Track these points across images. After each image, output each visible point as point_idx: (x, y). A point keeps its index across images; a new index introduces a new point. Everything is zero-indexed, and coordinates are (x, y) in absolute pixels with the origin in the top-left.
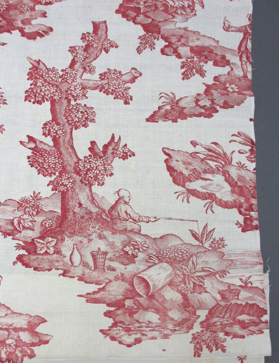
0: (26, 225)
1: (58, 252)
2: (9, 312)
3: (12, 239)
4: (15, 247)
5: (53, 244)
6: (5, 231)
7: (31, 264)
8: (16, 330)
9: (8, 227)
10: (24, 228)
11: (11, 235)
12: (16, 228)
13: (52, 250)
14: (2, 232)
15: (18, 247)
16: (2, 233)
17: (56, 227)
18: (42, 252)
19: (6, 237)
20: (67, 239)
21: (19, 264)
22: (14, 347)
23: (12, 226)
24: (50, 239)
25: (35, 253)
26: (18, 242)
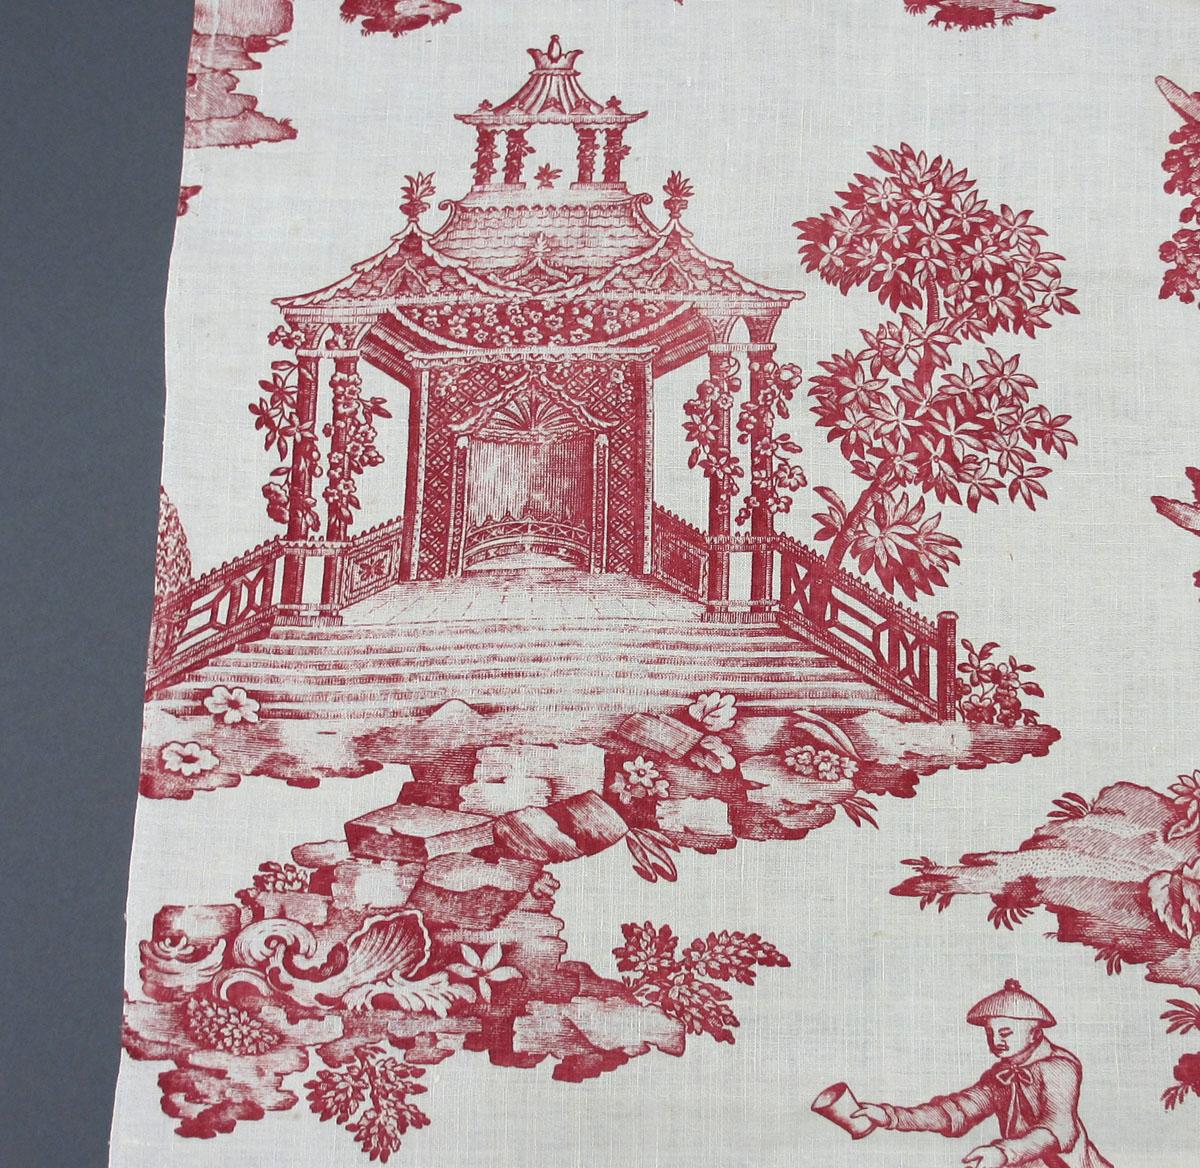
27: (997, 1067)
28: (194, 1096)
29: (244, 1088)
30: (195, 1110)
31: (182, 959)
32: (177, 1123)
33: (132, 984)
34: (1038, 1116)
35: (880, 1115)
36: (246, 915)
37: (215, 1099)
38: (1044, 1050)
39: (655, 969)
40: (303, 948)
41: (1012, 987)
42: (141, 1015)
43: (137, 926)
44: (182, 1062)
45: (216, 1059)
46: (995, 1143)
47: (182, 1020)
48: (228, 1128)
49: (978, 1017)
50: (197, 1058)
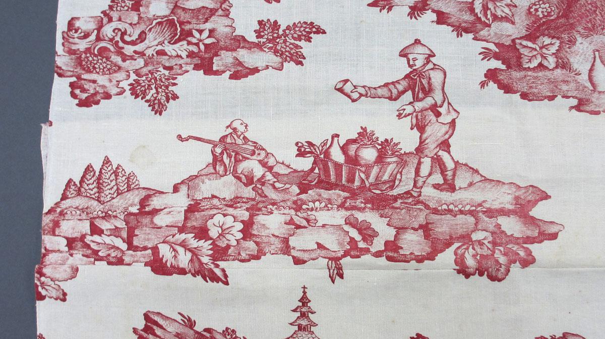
0: (499, 13)
1: (563, 65)
2: (477, 178)
3: (473, 39)
4: (480, 54)
5: (553, 49)
6: (458, 24)
7: (516, 86)
8: (491, 213)
9: (464, 17)
10: (496, 18)
11: (471, 32)
12: (479, 19)
13: (551, 62)
14: (452, 26)
15: (486, 54)
16: (452, 29)
17: (558, 18)
18: (532, 66)
19: (461, 36)
20: (579, 39)
21: (492, 85)
22: (490, 246)
23: (471, 14)
24: (547, 41)
25: (519, 66)
26: (485, 44)
27: (411, 72)
28: (84, 90)
29: (104, 87)
30: (84, 96)
31: (79, 38)
32: (77, 101)
33: (59, 48)
34: (428, 91)
35: (363, 91)
36: (105, 20)
37: (92, 91)
38: (430, 66)
39: (271, 37)
40: (128, 33)
41: (417, 42)
42: (62, 60)
43: (61, 25)
44: (79, 78)
45: (93, 76)
46: (410, 103)
47: (79, 62)
48: (97, 103)
49: (403, 54)
50: (86, 76)
